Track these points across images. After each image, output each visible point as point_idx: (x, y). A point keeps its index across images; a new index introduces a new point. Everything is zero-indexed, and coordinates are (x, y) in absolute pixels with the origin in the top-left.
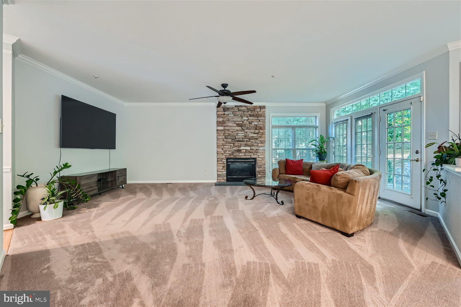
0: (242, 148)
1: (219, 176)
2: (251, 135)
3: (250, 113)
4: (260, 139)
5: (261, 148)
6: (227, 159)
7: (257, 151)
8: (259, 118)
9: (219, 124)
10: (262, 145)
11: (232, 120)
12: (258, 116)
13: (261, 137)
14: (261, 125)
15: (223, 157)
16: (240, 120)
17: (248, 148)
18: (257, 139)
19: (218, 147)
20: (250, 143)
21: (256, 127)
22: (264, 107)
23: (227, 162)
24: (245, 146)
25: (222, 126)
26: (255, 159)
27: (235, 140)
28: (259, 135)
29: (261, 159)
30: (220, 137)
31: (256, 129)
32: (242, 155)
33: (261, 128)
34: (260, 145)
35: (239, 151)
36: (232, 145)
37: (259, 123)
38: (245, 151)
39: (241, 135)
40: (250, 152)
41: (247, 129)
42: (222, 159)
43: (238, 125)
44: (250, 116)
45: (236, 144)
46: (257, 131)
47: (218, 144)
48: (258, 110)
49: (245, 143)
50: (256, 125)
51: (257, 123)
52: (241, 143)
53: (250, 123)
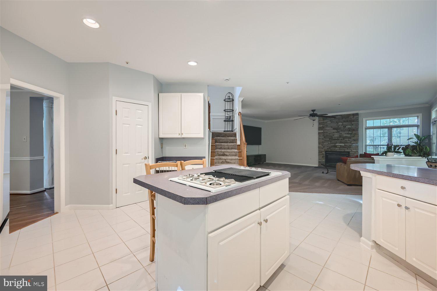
0: (337, 144)
1: (319, 162)
2: (344, 135)
3: (344, 119)
4: (353, 138)
5: (354, 145)
6: (326, 152)
7: (350, 147)
8: (352, 123)
9: (320, 129)
10: (355, 142)
11: (330, 125)
12: (351, 121)
13: (354, 137)
14: (354, 128)
15: (323, 150)
16: (335, 125)
17: (343, 145)
18: (350, 138)
19: (319, 143)
20: (344, 141)
21: (349, 130)
22: (357, 114)
23: (326, 154)
24: (340, 143)
25: (322, 130)
26: (349, 152)
27: (331, 139)
28: (352, 135)
29: (353, 153)
30: (321, 137)
31: (349, 131)
32: (337, 149)
33: (354, 130)
34: (353, 142)
35: (336, 146)
36: (330, 142)
37: (352, 126)
38: (340, 146)
39: (336, 135)
40: (344, 148)
41: (341, 131)
42: (322, 151)
43: (334, 129)
44: (344, 121)
45: (333, 141)
46: (350, 132)
47: (319, 142)
48: (352, 117)
49: (340, 141)
50: (348, 128)
51: (350, 127)
52: (336, 141)
53: (345, 127)
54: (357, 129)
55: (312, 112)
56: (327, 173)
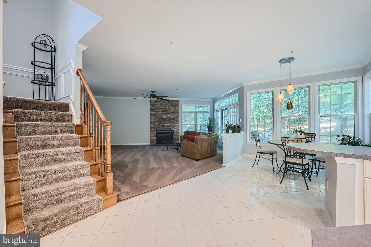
0: (165, 124)
1: (151, 140)
2: (170, 117)
3: (170, 104)
4: (176, 119)
5: (176, 124)
6: (157, 131)
7: (174, 126)
10: (177, 122)
11: (159, 108)
12: (175, 106)
13: (176, 118)
14: (176, 111)
15: (154, 129)
16: (164, 108)
17: (169, 124)
18: (174, 119)
19: (151, 123)
20: (169, 121)
21: (173, 112)
22: (178, 101)
23: (157, 132)
24: (167, 123)
25: (153, 111)
26: (173, 130)
27: (161, 119)
28: (175, 117)
29: (176, 131)
30: (153, 118)
31: (173, 113)
32: (165, 128)
33: (176, 113)
34: (176, 122)
35: (164, 126)
36: (159, 122)
37: (175, 110)
38: (167, 126)
39: (165, 116)
40: (170, 127)
41: (168, 113)
42: (154, 131)
43: (163, 111)
44: (170, 105)
45: (162, 122)
46: (174, 115)
47: (151, 122)
48: (175, 102)
49: (167, 121)
50: (173, 111)
51: (174, 110)
52: (165, 121)
53: (170, 110)
54: (178, 113)
55: (152, 93)
56: (166, 151)
